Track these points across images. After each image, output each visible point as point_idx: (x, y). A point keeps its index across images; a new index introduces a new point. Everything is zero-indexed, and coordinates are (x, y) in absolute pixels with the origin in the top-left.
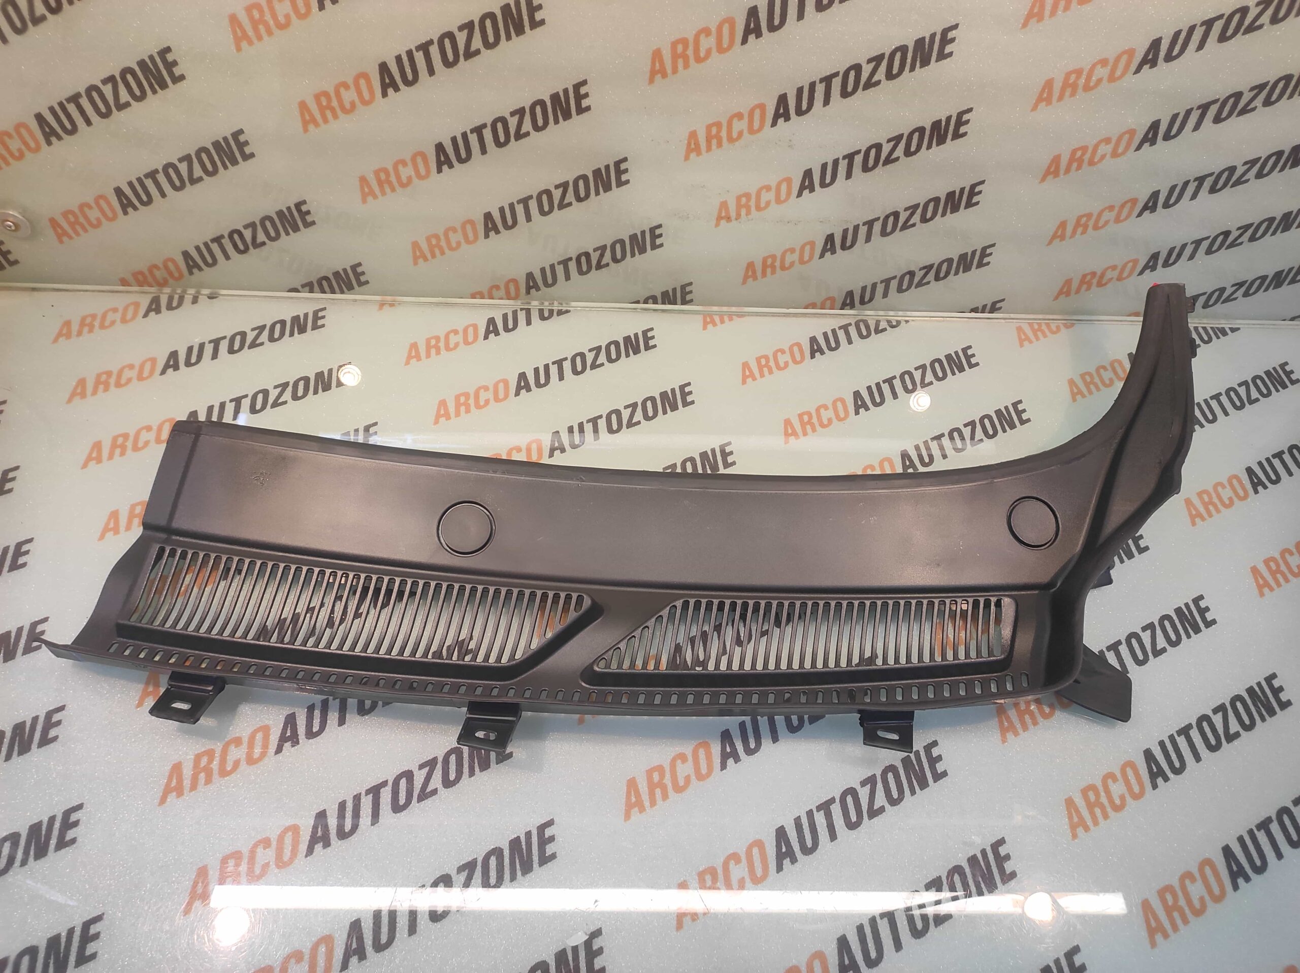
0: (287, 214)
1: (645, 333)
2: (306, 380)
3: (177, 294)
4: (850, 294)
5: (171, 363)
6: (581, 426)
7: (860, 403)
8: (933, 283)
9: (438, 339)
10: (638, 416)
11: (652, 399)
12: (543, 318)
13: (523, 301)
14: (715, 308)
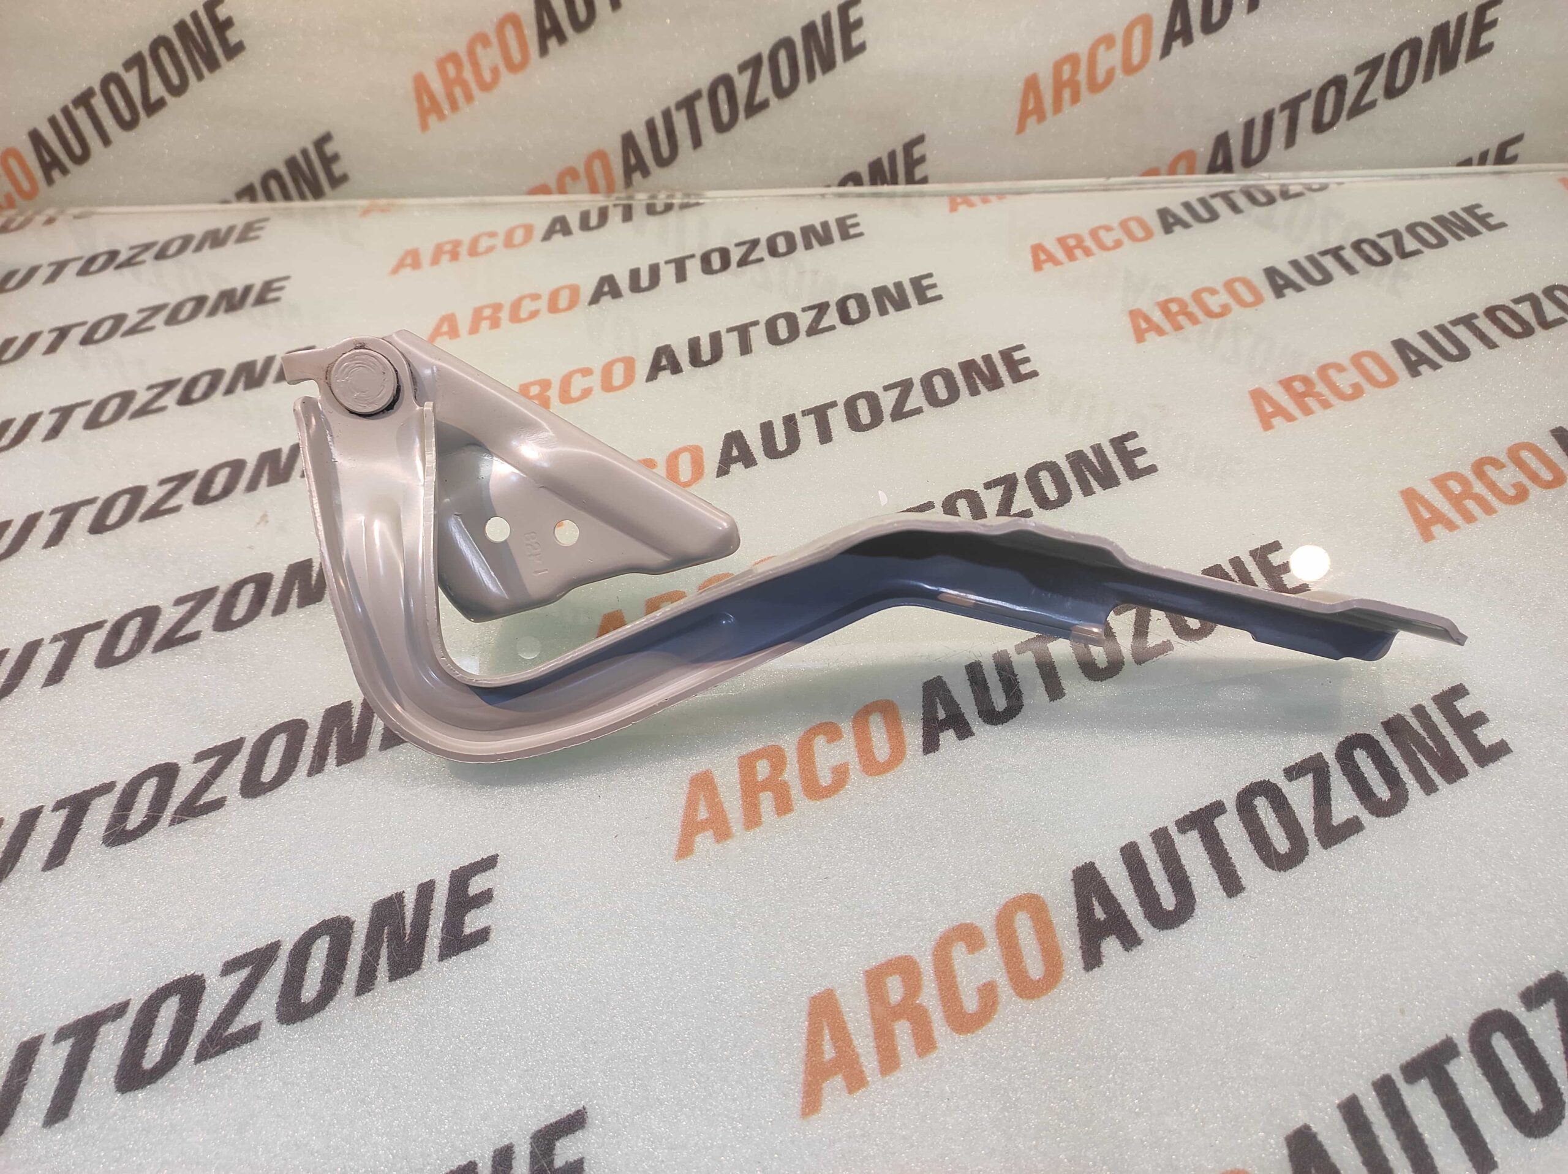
0: (193, 28)
1: (841, 222)
2: (202, 299)
3: (21, 215)
4: (1222, 141)
6: (716, 339)
7: (1281, 282)
8: (1382, 102)
9: (457, 243)
10: (831, 319)
11: (860, 299)
12: (652, 212)
13: (623, 195)
14: (970, 186)
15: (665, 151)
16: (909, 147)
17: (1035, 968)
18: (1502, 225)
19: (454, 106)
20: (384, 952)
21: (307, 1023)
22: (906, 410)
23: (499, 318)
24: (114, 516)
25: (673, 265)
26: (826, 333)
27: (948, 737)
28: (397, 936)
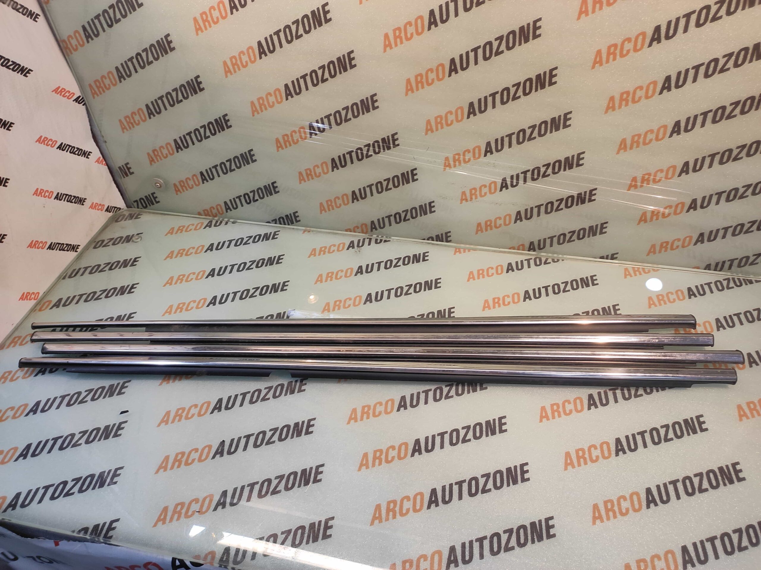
0: (268, 187)
8: (577, 241)
15: (382, 226)
16: (446, 233)
17: (402, 455)
18: (597, 284)
19: (329, 210)
20: (296, 432)
21: (283, 442)
23: (332, 277)
27: (402, 409)
28: (298, 430)
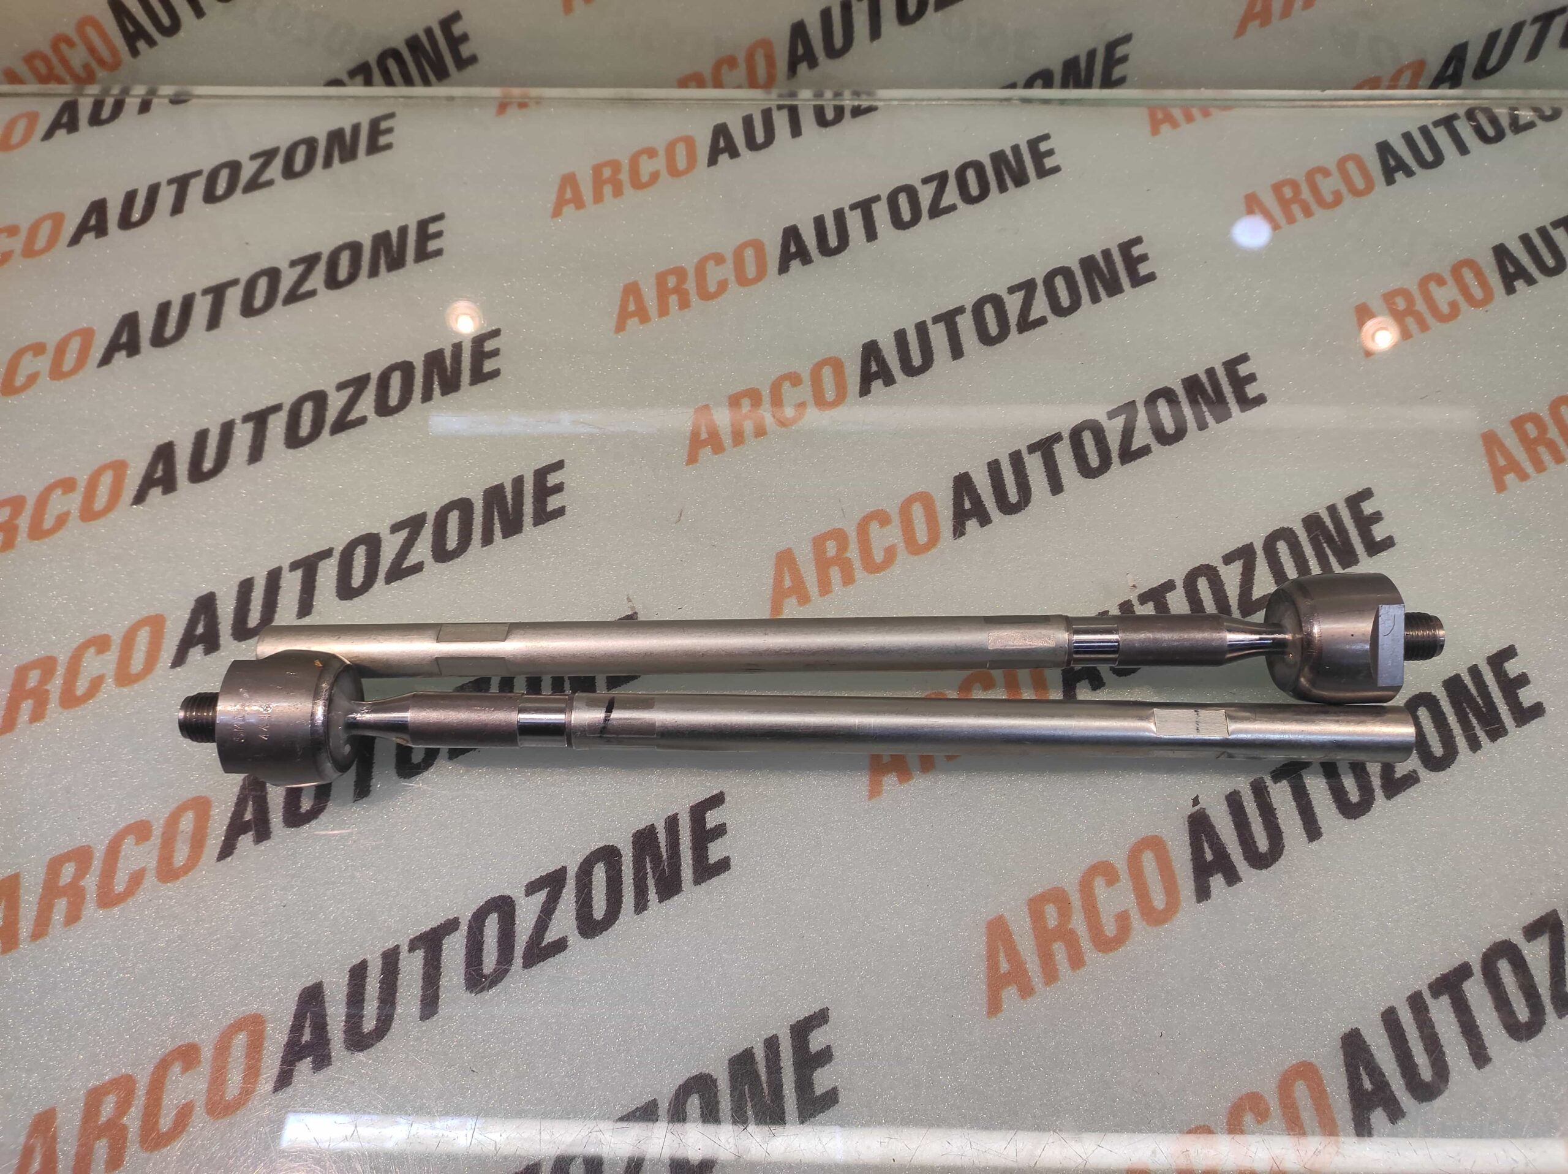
1: (1033, 144)
2: (355, 248)
3: (109, 95)
4: (1458, 54)
5: (93, 222)
6: (922, 329)
7: (1511, 269)
9: (615, 165)
10: (1040, 306)
11: (1066, 272)
12: (822, 121)
13: (784, 92)
14: (1170, 94)
22: (1134, 447)
24: (358, 578)
25: (859, 210)
26: (1037, 329)
